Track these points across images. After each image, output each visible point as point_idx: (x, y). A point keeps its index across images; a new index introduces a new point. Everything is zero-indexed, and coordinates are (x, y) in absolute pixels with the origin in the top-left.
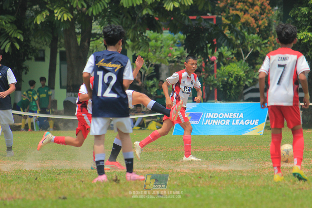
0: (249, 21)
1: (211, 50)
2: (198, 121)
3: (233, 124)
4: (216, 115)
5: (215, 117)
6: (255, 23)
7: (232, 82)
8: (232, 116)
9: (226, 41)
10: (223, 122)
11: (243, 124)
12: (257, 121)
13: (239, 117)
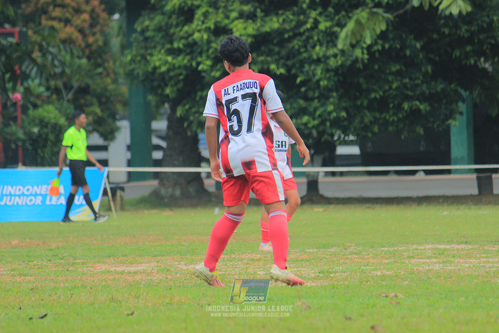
0: (74, 37)
1: (11, 84)
3: (48, 202)
4: (20, 189)
5: (17, 193)
6: (83, 40)
7: (47, 134)
8: (46, 191)
9: (35, 69)
10: (31, 200)
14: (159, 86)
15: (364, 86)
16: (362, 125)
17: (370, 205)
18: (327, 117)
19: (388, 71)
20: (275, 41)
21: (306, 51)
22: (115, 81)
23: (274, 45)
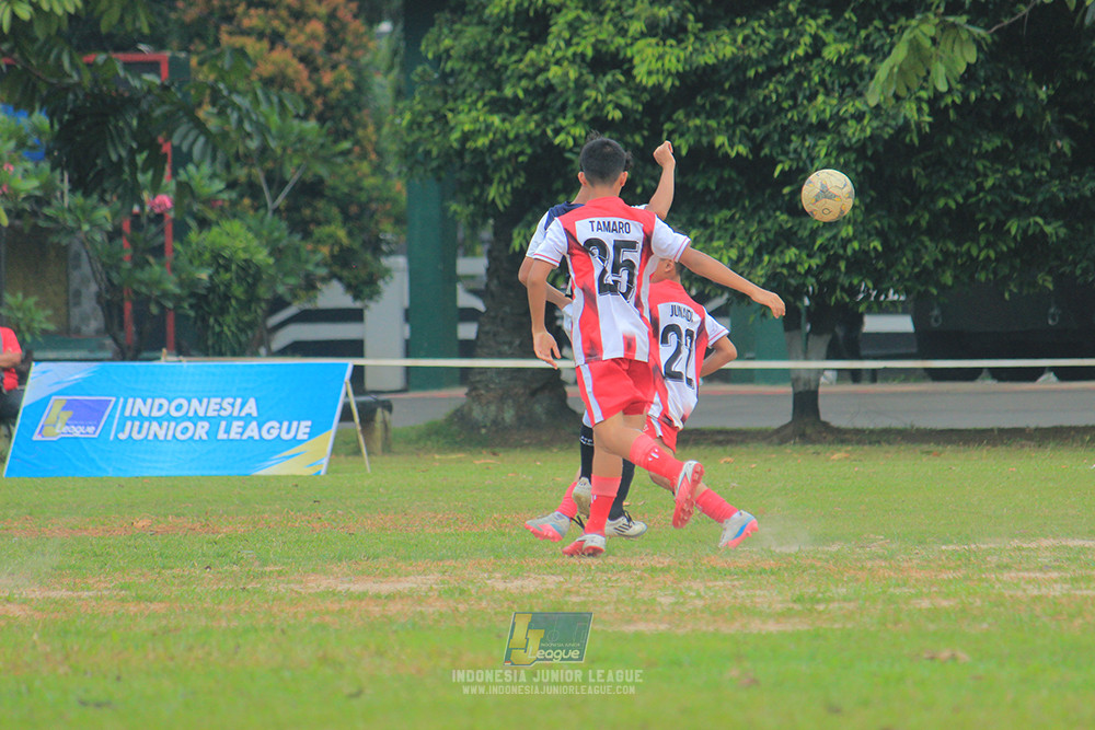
0: (290, 72)
1: (150, 175)
2: (97, 428)
3: (222, 435)
4: (161, 405)
5: (155, 413)
6: (310, 78)
7: (228, 286)
8: (218, 407)
9: (202, 140)
10: (185, 430)
11: (257, 437)
12: (305, 426)
13: (243, 414)
14: (474, 182)
15: (923, 183)
16: (917, 270)
17: (932, 447)
18: (841, 252)
19: (975, 151)
20: (727, 85)
21: (795, 106)
22: (378, 169)
23: (723, 92)
